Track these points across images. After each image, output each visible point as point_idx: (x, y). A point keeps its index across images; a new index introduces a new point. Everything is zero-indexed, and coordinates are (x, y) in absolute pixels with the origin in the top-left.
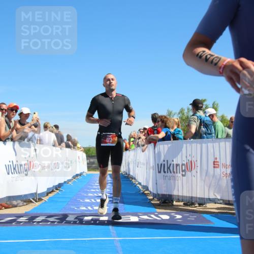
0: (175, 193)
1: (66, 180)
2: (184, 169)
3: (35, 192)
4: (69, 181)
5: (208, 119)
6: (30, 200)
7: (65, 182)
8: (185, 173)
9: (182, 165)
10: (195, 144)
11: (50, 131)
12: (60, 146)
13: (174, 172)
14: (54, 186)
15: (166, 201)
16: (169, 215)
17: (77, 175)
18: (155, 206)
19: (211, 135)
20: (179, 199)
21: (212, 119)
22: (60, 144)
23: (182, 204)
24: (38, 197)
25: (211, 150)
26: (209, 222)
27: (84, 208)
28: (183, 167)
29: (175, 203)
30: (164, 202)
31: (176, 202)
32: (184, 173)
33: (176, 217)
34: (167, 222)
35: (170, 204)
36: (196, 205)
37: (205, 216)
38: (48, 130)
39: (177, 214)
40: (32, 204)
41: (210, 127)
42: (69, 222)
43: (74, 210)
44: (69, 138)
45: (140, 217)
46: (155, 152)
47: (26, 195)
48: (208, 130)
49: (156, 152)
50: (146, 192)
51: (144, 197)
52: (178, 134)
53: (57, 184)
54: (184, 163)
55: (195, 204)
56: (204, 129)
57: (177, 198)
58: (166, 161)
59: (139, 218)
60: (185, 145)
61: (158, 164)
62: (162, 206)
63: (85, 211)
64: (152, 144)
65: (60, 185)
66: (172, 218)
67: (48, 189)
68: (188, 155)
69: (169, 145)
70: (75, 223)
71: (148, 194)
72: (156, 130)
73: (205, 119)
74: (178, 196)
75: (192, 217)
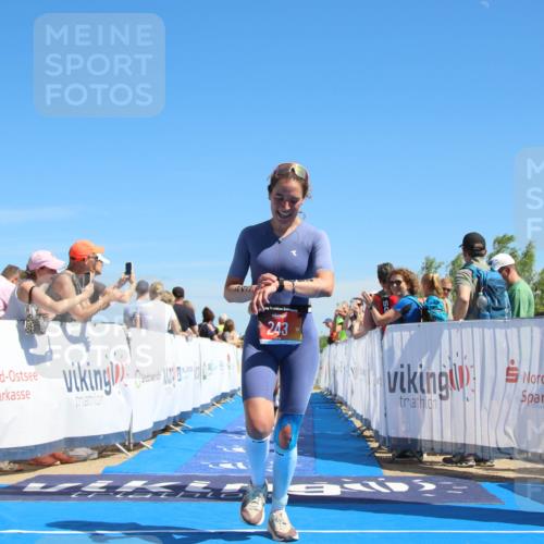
0: (424, 435)
1: (198, 406)
2: (444, 383)
3: (127, 429)
4: (205, 407)
5: (498, 276)
6: (114, 446)
7: (195, 410)
8: (447, 392)
9: (441, 375)
10: (469, 330)
11: (162, 300)
12: (185, 334)
13: (423, 391)
14: (169, 418)
15: (406, 454)
16: (407, 483)
17: (224, 396)
18: (383, 463)
19: (500, 312)
20: (432, 449)
21: (505, 278)
22: (184, 329)
23: (440, 458)
24: (132, 441)
25: (502, 344)
26: (493, 498)
27: (229, 466)
28: (444, 379)
29: (426, 457)
30: (402, 455)
31: (428, 454)
32: (444, 393)
33: (423, 487)
34: (400, 499)
35: (415, 459)
36: (471, 463)
37: (486, 485)
38: (160, 297)
39: (425, 480)
40: (121, 455)
41: (498, 293)
42: (191, 495)
43: (206, 468)
44: (208, 316)
45: (346, 485)
46: (382, 347)
47: (106, 437)
48: (493, 301)
49: (386, 347)
50: (367, 433)
51: (363, 444)
52: (434, 308)
53: (176, 413)
54: (443, 370)
55: (469, 461)
56: (484, 299)
57: (429, 446)
58: (405, 366)
59: (342, 487)
60: (446, 332)
61: (389, 373)
62: (397, 463)
63: (232, 470)
64: (378, 330)
65: (184, 416)
66: (414, 488)
67: (156, 424)
68: (454, 354)
69: (413, 332)
70: (203, 496)
71: (371, 437)
72: (388, 299)
73: (489, 277)
74: (432, 441)
75: (458, 488)
